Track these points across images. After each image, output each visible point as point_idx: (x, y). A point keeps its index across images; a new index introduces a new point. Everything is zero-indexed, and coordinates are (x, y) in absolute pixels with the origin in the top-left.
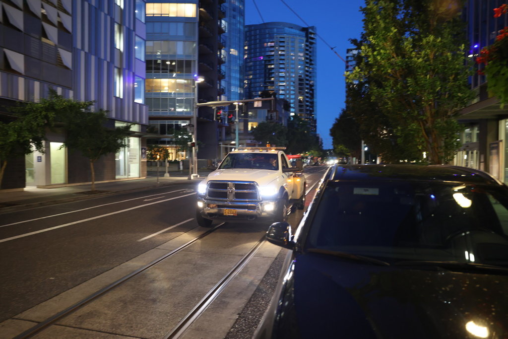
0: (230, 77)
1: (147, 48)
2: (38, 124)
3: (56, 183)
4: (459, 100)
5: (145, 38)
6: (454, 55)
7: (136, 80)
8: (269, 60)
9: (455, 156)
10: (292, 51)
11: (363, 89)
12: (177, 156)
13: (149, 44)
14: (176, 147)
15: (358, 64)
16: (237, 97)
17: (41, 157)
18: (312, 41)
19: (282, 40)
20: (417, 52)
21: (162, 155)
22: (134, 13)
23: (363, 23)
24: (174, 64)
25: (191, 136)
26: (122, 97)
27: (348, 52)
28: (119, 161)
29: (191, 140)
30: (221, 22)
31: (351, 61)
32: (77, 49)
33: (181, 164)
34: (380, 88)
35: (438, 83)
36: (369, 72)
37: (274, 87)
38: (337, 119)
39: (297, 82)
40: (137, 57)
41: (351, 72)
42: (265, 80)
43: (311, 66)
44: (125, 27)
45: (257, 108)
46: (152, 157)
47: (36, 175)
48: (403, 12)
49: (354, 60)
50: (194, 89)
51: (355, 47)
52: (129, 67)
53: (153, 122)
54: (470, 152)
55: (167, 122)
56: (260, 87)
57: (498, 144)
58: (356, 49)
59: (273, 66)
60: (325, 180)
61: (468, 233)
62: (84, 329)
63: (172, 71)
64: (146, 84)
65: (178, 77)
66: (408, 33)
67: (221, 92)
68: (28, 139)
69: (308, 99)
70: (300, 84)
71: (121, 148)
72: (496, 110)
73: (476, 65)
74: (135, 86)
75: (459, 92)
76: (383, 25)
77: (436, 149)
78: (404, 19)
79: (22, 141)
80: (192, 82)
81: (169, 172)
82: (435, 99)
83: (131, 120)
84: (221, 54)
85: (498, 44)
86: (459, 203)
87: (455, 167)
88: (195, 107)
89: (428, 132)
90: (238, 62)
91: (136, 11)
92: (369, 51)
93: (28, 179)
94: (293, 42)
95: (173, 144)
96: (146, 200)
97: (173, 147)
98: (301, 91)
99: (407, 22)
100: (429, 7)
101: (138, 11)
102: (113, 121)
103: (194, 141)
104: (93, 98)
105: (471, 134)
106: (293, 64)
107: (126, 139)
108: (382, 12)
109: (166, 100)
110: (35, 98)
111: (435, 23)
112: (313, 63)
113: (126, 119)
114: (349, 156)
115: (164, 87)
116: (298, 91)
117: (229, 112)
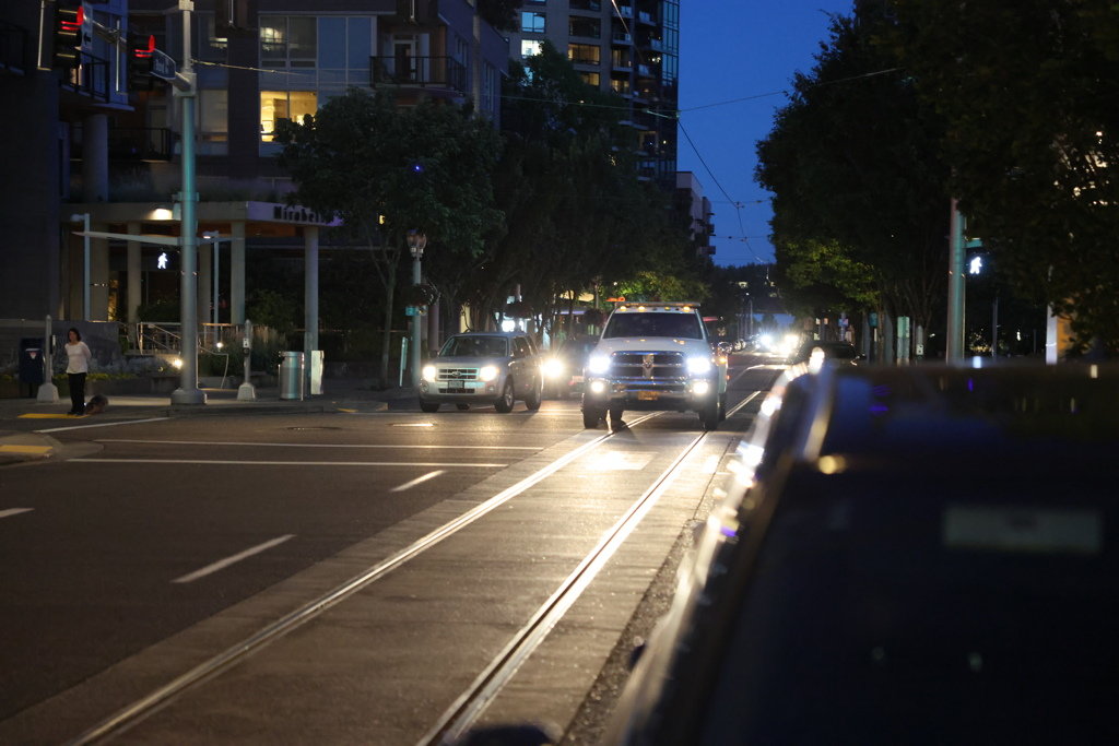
117: (131, 18)
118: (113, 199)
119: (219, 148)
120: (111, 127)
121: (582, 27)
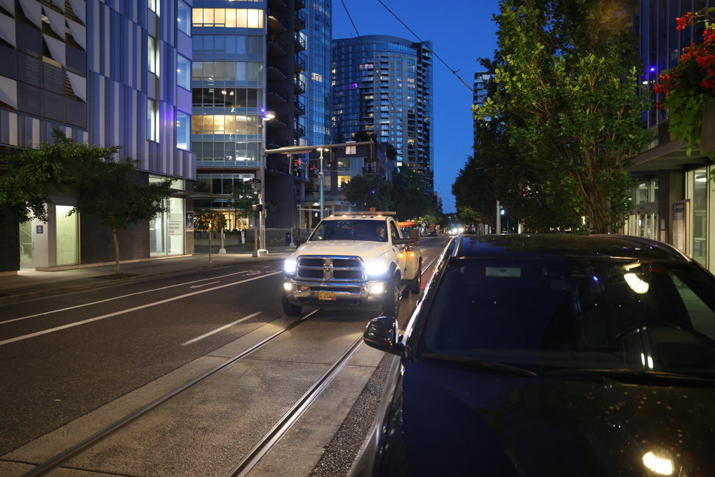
0: (311, 111)
1: (193, 71)
2: (37, 180)
3: (64, 263)
4: (630, 144)
5: (191, 58)
6: (623, 80)
7: (178, 116)
8: (367, 87)
9: (626, 221)
10: (399, 76)
11: (499, 129)
12: (237, 224)
13: (197, 65)
14: (235, 212)
15: (491, 95)
16: (322, 140)
17: (42, 227)
18: (426, 61)
19: (385, 60)
20: (572, 77)
21: (215, 223)
22: (176, 22)
23: (497, 36)
24: (232, 93)
25: (257, 195)
26: (158, 141)
27: (476, 78)
28: (155, 231)
29: (257, 202)
30: (298, 35)
31: (482, 89)
32: (94, 73)
33: (243, 235)
34: (521, 128)
35: (602, 120)
36: (506, 106)
37: (373, 126)
38: (461, 171)
39: (406, 119)
40: (178, 84)
41: (481, 105)
42: (361, 115)
43: (425, 97)
44: (162, 42)
45: (351, 156)
46: (202, 225)
47: (34, 253)
48: (552, 22)
49: (485, 88)
50: (260, 129)
51: (487, 70)
52: (169, 98)
53: (202, 177)
54: (646, 216)
55: (222, 176)
56: (354, 126)
57: (684, 204)
58: (488, 73)
59: (371, 97)
60: (446, 257)
61: (644, 328)
62: (103, 472)
63: (229, 104)
64: (193, 122)
65: (238, 112)
66: (560, 50)
67: (299, 134)
68: (23, 201)
69: (420, 143)
70: (410, 122)
71: (157, 213)
72: (680, 158)
73: (653, 96)
74: (178, 125)
75: (631, 132)
76: (524, 40)
77: (599, 212)
78: (553, 32)
79: (13, 203)
80: (258, 119)
81: (225, 247)
82: (597, 143)
83: (172, 173)
84: (298, 79)
85: (682, 66)
86: (632, 287)
87: (626, 236)
88: (262, 154)
89: (589, 189)
90: (323, 92)
91: (179, 20)
92: (505, 76)
93: (24, 258)
94: (399, 63)
95: (231, 207)
96: (193, 287)
97: (232, 211)
98: (411, 131)
99: (557, 36)
100: (588, 15)
101: (181, 18)
102: (146, 175)
103: (261, 203)
104: (117, 143)
105: (647, 192)
106: (399, 94)
107: (165, 200)
108: (524, 21)
109: (221, 145)
110: (33, 143)
111: (596, 37)
112: (428, 92)
113: (165, 172)
114: (479, 223)
115: (218, 127)
116: (407, 131)
117: (310, 161)
118: (306, 201)
119: (329, 189)
120: (305, 185)
121: (411, 159)
